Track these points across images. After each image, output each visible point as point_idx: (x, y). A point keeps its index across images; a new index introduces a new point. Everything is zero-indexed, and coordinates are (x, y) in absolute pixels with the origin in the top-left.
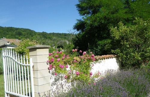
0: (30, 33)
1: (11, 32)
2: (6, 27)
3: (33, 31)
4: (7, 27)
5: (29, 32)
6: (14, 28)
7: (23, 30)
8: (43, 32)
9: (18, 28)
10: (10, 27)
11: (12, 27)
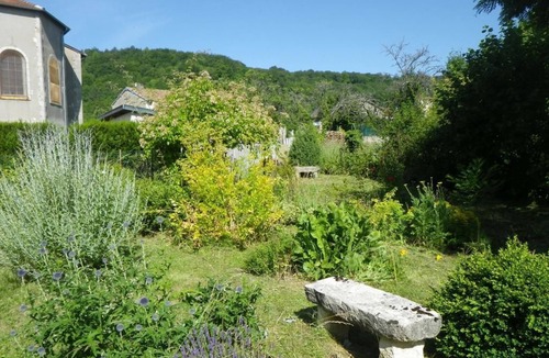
0: (229, 71)
1: (164, 67)
2: (150, 49)
3: (237, 62)
4: (152, 51)
5: (223, 69)
6: (174, 52)
7: (203, 60)
8: (274, 68)
9: (189, 53)
10: (163, 50)
11: (167, 51)
